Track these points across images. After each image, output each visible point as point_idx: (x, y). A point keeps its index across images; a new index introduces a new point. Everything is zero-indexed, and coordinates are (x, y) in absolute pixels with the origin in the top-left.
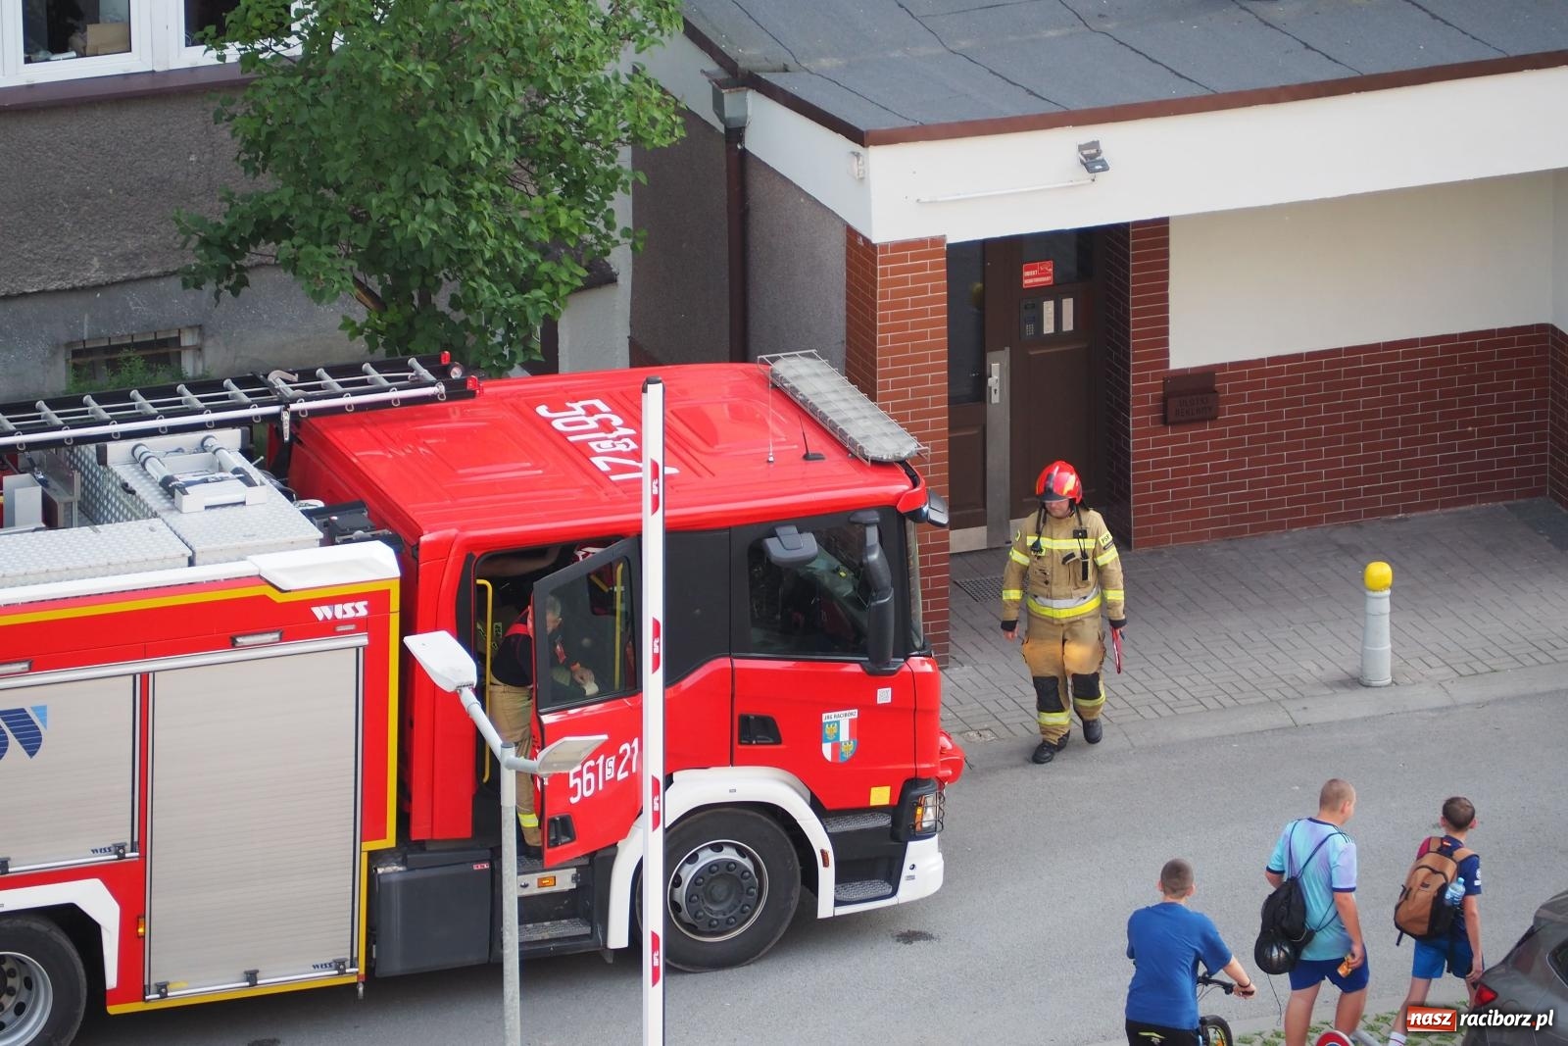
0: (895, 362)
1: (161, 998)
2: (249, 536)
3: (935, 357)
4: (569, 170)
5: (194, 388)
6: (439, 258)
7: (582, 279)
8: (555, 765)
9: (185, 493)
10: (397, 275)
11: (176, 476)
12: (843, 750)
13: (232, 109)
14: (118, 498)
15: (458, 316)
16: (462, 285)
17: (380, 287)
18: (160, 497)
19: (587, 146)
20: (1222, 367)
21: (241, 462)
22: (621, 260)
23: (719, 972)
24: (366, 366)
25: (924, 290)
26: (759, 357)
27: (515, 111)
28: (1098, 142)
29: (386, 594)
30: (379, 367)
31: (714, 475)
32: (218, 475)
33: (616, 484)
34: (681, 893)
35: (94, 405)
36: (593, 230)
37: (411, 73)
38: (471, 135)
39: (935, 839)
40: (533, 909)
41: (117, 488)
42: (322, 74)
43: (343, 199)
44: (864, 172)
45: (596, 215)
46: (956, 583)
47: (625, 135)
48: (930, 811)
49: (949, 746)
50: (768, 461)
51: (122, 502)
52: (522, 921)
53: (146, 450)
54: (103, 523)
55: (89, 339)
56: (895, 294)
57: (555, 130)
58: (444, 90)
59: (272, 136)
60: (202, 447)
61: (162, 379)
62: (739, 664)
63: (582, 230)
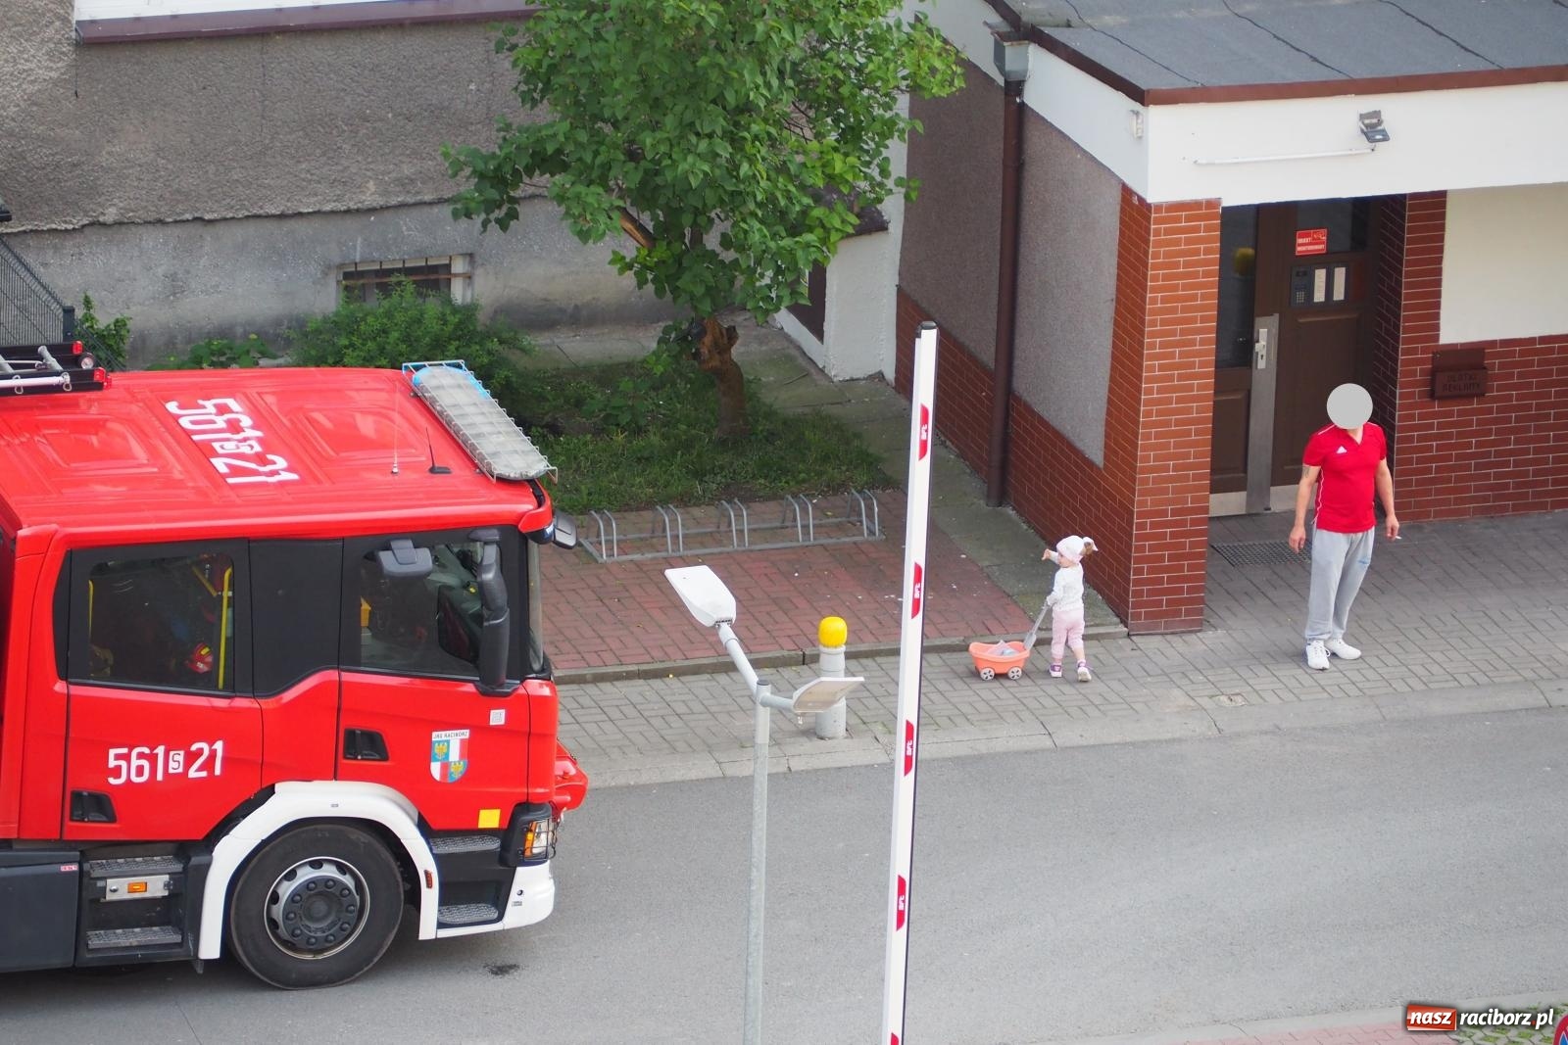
0: (1164, 322)
3: (1204, 319)
4: (846, 116)
6: (709, 194)
7: (854, 226)
8: (810, 705)
10: (670, 212)
13: (514, 40)
15: (728, 256)
16: (733, 226)
17: (653, 223)
19: (866, 92)
20: (1492, 343)
22: (893, 209)
25: (1197, 252)
27: (795, 55)
28: (1379, 112)
36: (866, 177)
37: (694, 13)
38: (750, 76)
42: (605, 9)
43: (619, 135)
44: (1143, 132)
45: (870, 163)
46: (1213, 547)
47: (905, 83)
55: (360, 263)
56: (1167, 255)
57: (835, 75)
58: (726, 30)
59: (553, 68)
61: (432, 304)
63: (855, 176)
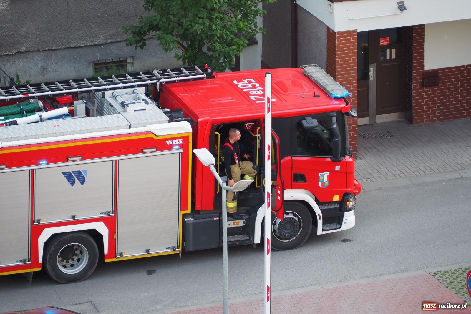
0: (341, 68)
1: (121, 257)
2: (147, 119)
3: (353, 66)
4: (243, 10)
5: (131, 75)
6: (204, 36)
7: (247, 44)
8: (238, 188)
9: (128, 106)
10: (192, 41)
11: (126, 101)
12: (325, 184)
15: (210, 54)
16: (211, 45)
17: (187, 45)
18: (121, 107)
19: (249, 2)
20: (441, 69)
21: (145, 97)
22: (259, 37)
23: (288, 251)
24: (182, 69)
25: (350, 46)
26: (300, 66)
28: (403, 1)
29: (188, 137)
30: (186, 69)
32: (138, 101)
33: (257, 104)
34: (276, 227)
35: (101, 80)
36: (251, 28)
39: (353, 211)
40: (231, 232)
41: (108, 105)
43: (176, 19)
44: (332, 10)
45: (251, 24)
46: (359, 134)
48: (351, 203)
49: (357, 183)
50: (303, 97)
51: (109, 109)
52: (229, 235)
53: (116, 93)
54: (103, 115)
55: (100, 60)
56: (341, 47)
60: (133, 93)
61: (121, 72)
62: (294, 158)
63: (247, 28)
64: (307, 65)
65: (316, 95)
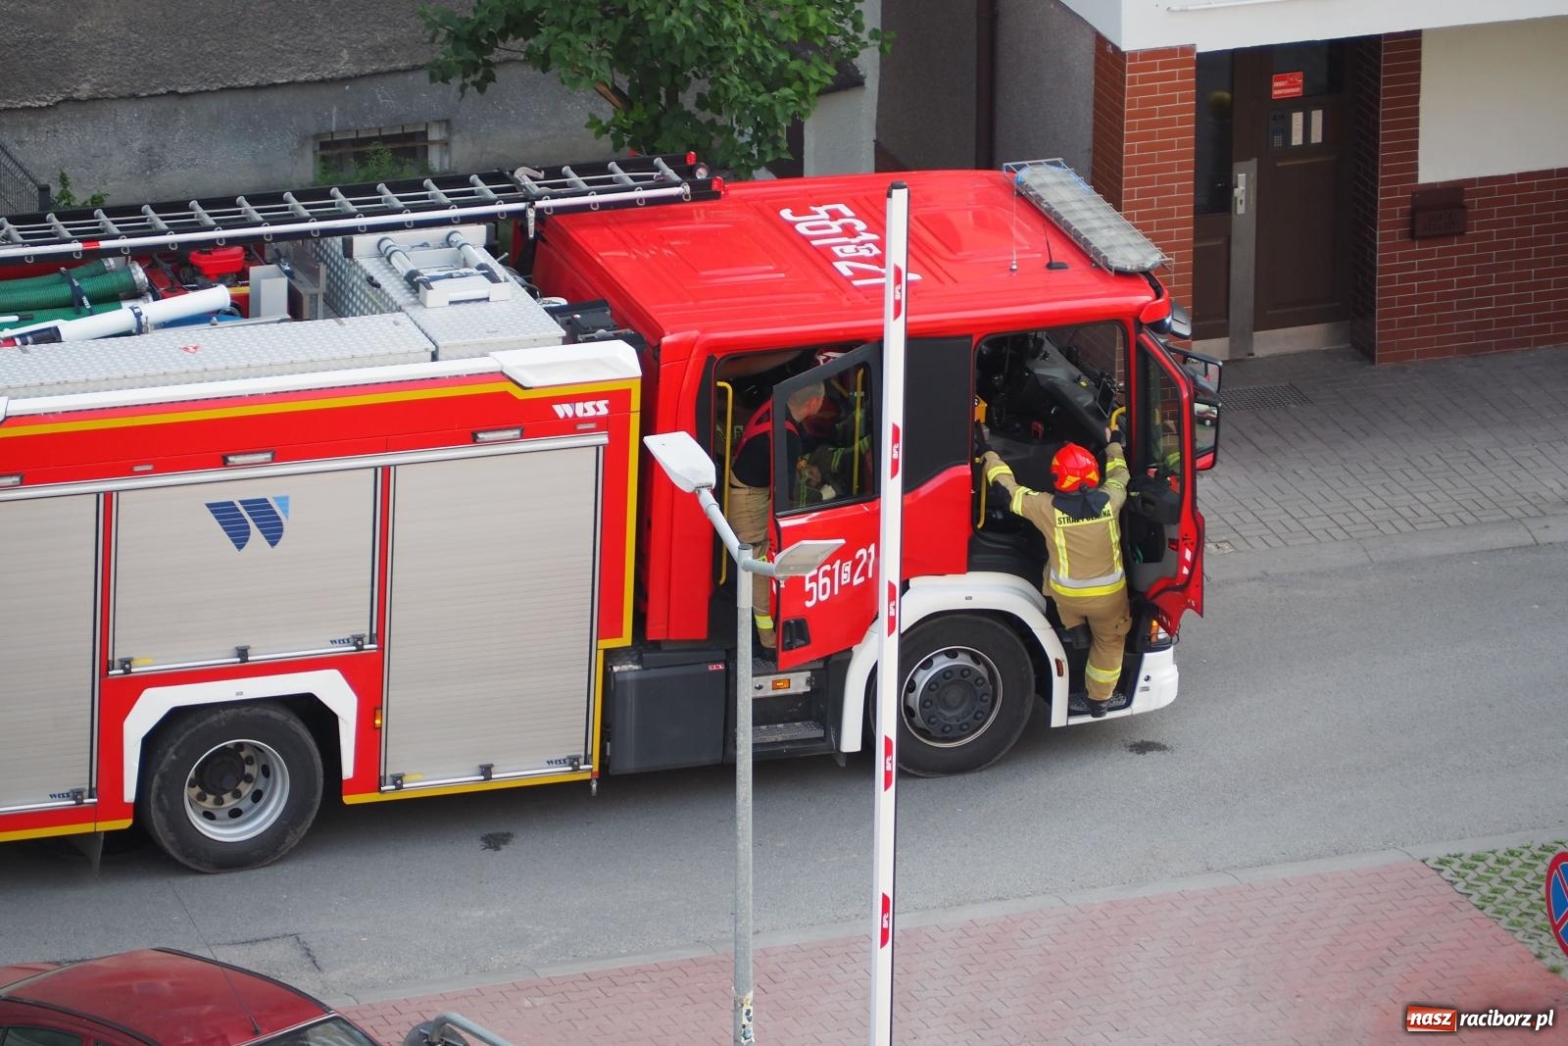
0: (1142, 171)
1: (397, 789)
2: (493, 332)
3: (1181, 167)
5: (440, 183)
6: (690, 54)
7: (833, 79)
8: (792, 568)
9: (429, 288)
10: (646, 72)
11: (421, 271)
14: (363, 291)
15: (705, 116)
16: (711, 83)
17: (628, 85)
18: (405, 291)
20: (1471, 182)
21: (485, 257)
22: (868, 62)
23: (952, 778)
24: (612, 165)
25: (1172, 99)
26: (1005, 164)
29: (627, 393)
30: (625, 166)
31: (956, 281)
32: (463, 271)
33: (858, 289)
34: (915, 699)
35: (341, 198)
36: (841, 31)
39: (1170, 651)
40: (766, 711)
41: (362, 281)
45: (845, 17)
50: (1012, 270)
51: (367, 296)
52: (757, 721)
53: (392, 243)
54: (347, 316)
55: (337, 131)
56: (1143, 103)
60: (448, 242)
61: (409, 173)
63: (830, 31)
64: (1026, 162)
65: (1054, 261)
